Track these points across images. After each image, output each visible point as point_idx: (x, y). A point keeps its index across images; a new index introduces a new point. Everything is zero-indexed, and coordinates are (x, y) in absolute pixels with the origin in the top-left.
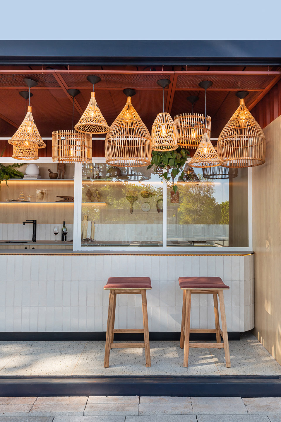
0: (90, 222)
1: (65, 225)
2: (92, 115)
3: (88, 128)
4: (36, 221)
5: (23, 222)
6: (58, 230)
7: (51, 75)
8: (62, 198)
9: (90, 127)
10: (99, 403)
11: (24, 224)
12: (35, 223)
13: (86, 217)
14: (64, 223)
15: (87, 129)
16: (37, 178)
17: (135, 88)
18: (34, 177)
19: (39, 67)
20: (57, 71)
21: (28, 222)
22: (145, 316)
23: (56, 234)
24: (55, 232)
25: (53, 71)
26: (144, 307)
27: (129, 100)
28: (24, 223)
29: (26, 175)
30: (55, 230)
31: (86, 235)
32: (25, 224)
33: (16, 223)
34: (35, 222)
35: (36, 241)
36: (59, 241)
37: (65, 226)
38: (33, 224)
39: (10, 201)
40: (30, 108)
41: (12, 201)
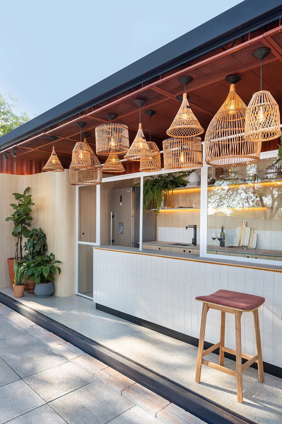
0: (249, 229)
1: (223, 230)
2: (185, 117)
3: (187, 131)
4: (196, 226)
6: (216, 234)
7: (149, 90)
9: (188, 130)
10: (174, 413)
12: (195, 227)
13: (245, 222)
14: (223, 228)
15: (186, 133)
16: (197, 185)
17: (237, 71)
18: (194, 184)
19: (139, 87)
20: (152, 85)
21: (190, 227)
22: (238, 341)
23: (214, 239)
24: (213, 238)
25: (149, 86)
26: (237, 331)
27: (232, 88)
28: (187, 228)
29: (189, 183)
30: (212, 235)
35: (196, 245)
36: (217, 246)
37: (223, 232)
38: (193, 228)
39: (178, 208)
40: (140, 125)
41: (180, 207)
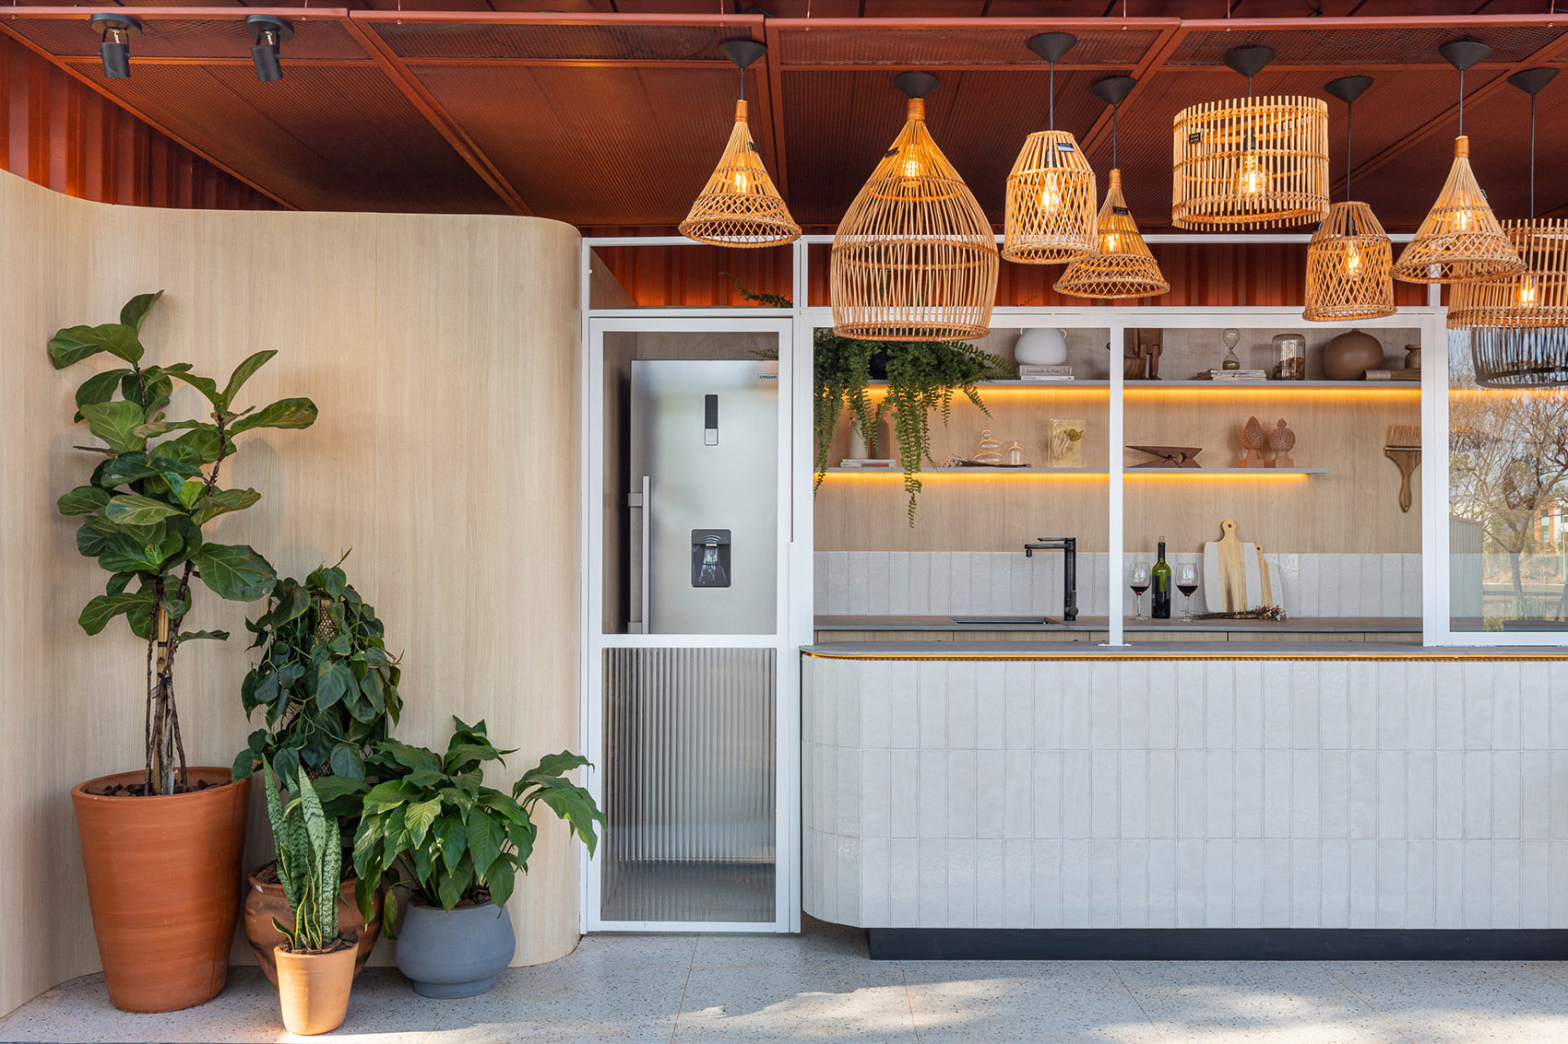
1: (1164, 556)
4: (1074, 540)
5: (1026, 546)
8: (1152, 453)
11: (1029, 555)
12: (1072, 547)
13: (1230, 525)
14: (1162, 548)
18: (1058, 372)
21: (1045, 545)
23: (1139, 590)
28: (1030, 549)
31: (1244, 598)
32: (1035, 552)
33: (961, 548)
34: (1069, 547)
37: (1164, 562)
38: (1063, 551)
